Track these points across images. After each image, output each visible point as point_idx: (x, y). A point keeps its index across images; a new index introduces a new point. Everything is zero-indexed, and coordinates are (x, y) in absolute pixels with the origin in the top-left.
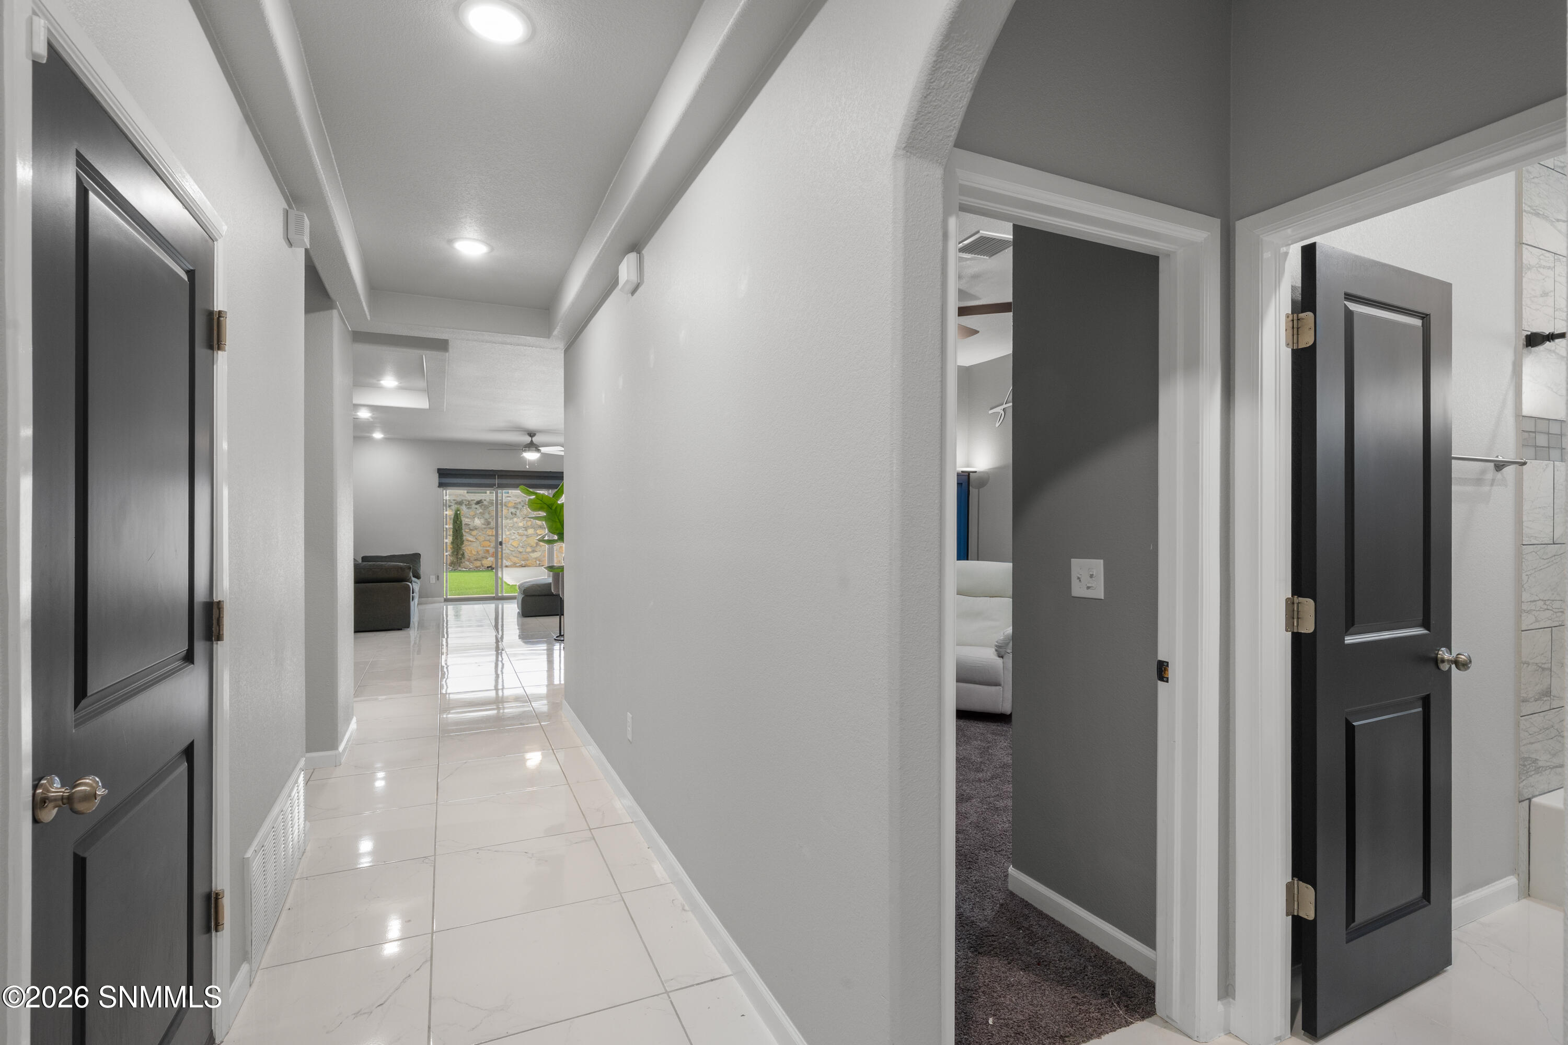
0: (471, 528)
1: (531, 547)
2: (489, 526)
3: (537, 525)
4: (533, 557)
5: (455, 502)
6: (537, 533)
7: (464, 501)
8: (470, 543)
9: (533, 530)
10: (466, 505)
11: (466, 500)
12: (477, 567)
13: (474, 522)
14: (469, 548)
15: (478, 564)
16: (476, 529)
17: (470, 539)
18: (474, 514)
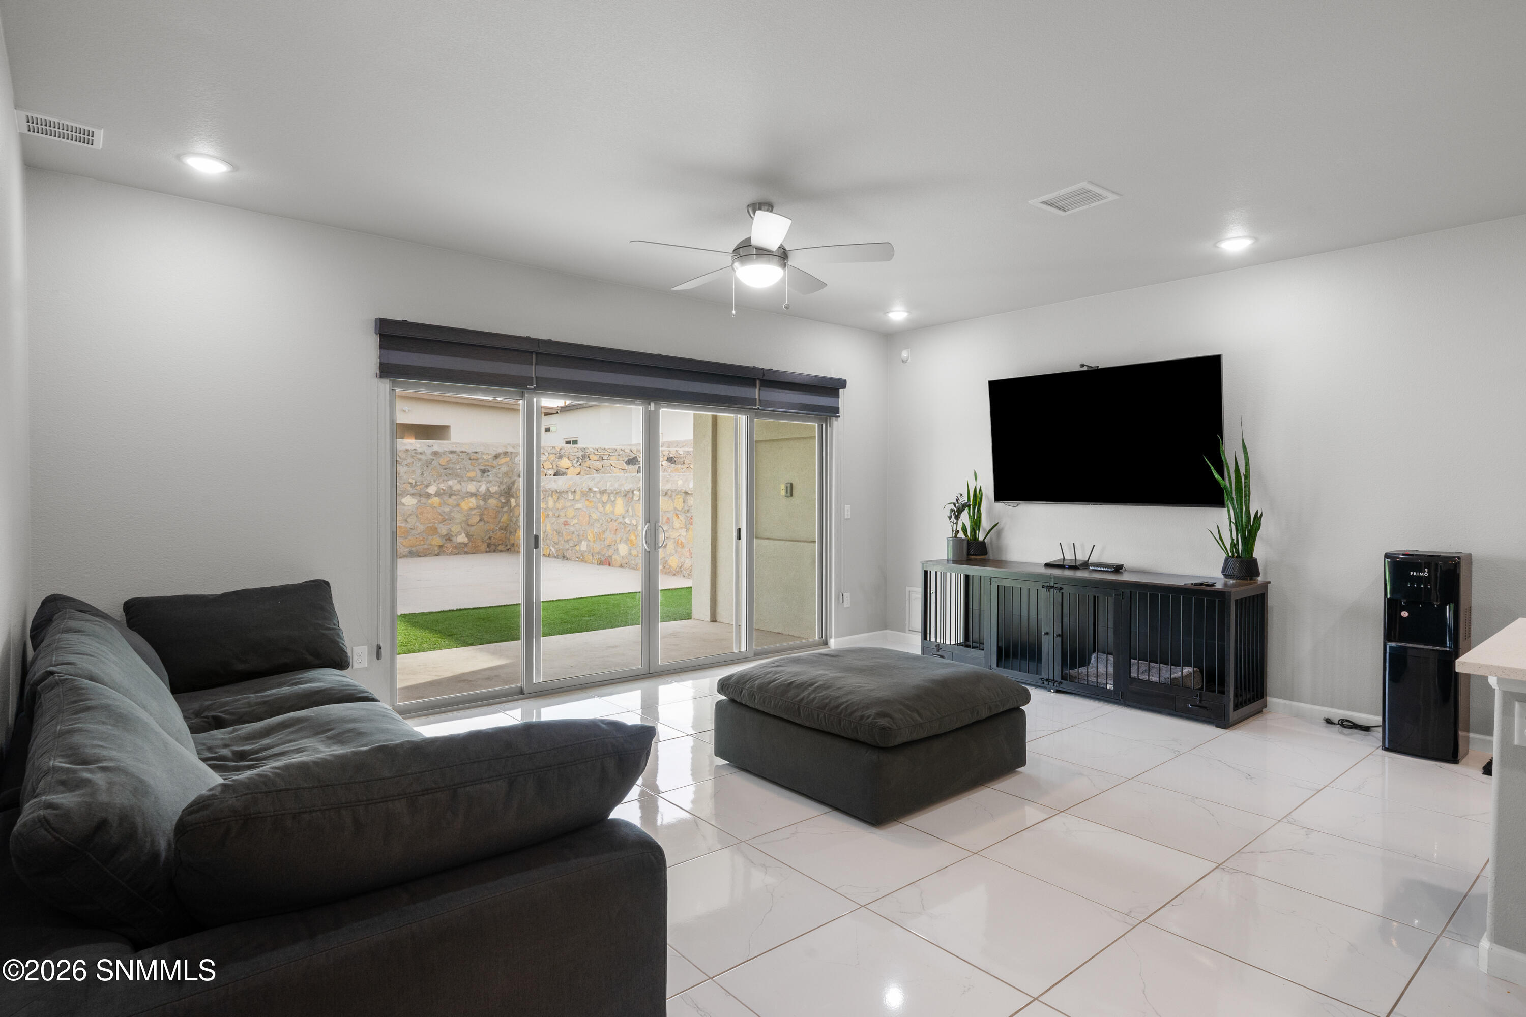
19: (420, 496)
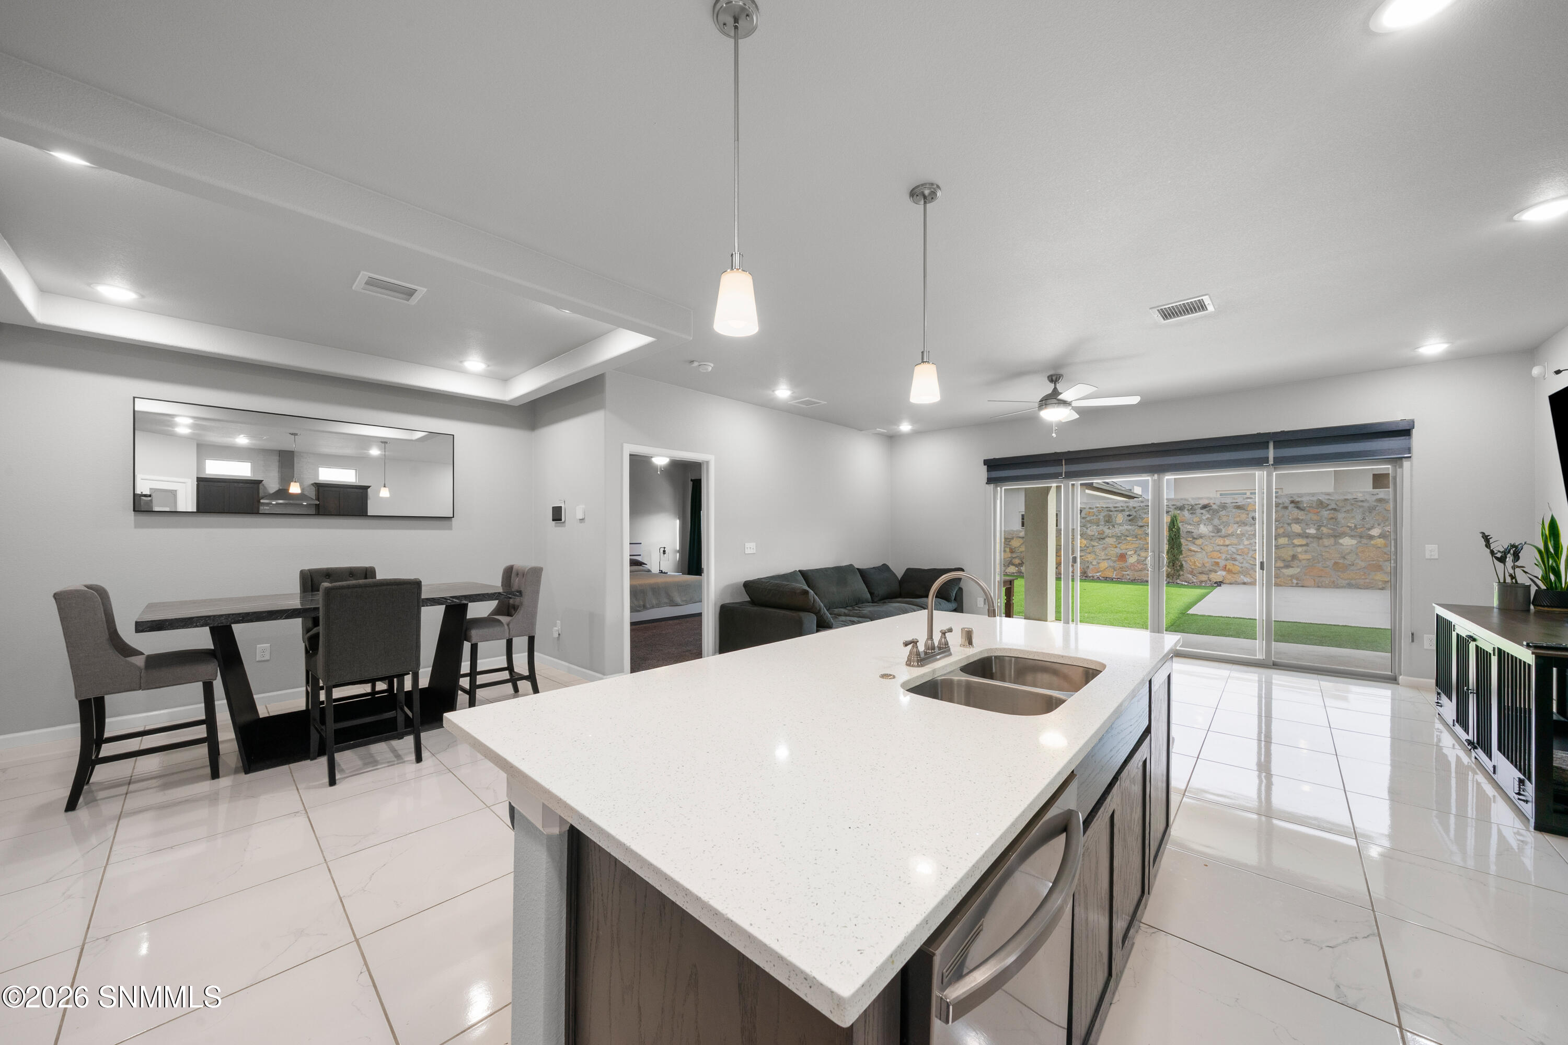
0: (1195, 536)
1: (1284, 560)
2: (1219, 534)
3: (1294, 532)
4: (1287, 574)
5: (1175, 507)
6: (1293, 543)
7: (1186, 506)
8: (1193, 553)
9: (1286, 539)
10: (1188, 510)
11: (1188, 505)
12: (1202, 582)
13: (1198, 530)
14: (1191, 558)
15: (1204, 577)
16: (1201, 537)
17: (1193, 548)
18: (1198, 520)
19: (1361, 537)
